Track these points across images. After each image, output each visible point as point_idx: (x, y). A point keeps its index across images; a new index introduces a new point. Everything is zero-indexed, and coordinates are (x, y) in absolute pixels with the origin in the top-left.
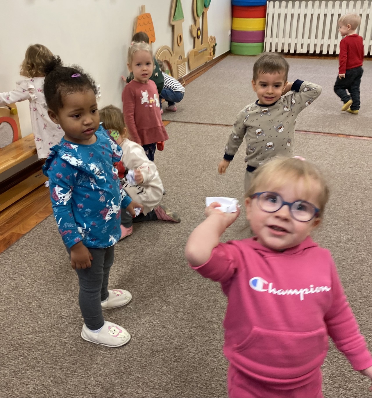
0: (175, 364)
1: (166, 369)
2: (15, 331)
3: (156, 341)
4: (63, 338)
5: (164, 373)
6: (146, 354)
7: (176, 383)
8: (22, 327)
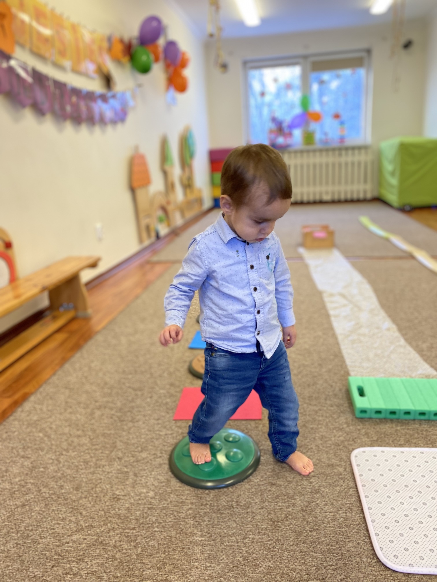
0: (314, 534)
1: (306, 545)
2: (48, 534)
3: (271, 506)
4: (129, 529)
5: (305, 552)
6: (266, 528)
7: (331, 563)
8: (57, 526)
